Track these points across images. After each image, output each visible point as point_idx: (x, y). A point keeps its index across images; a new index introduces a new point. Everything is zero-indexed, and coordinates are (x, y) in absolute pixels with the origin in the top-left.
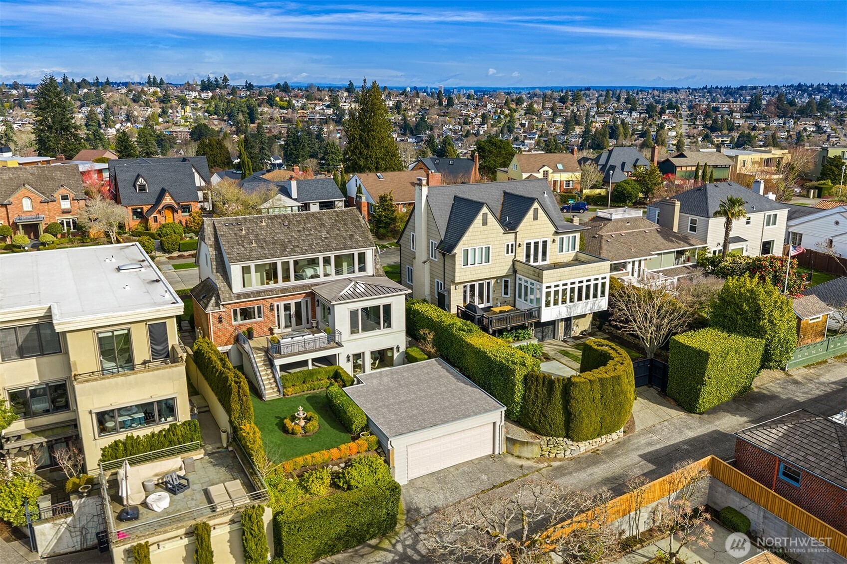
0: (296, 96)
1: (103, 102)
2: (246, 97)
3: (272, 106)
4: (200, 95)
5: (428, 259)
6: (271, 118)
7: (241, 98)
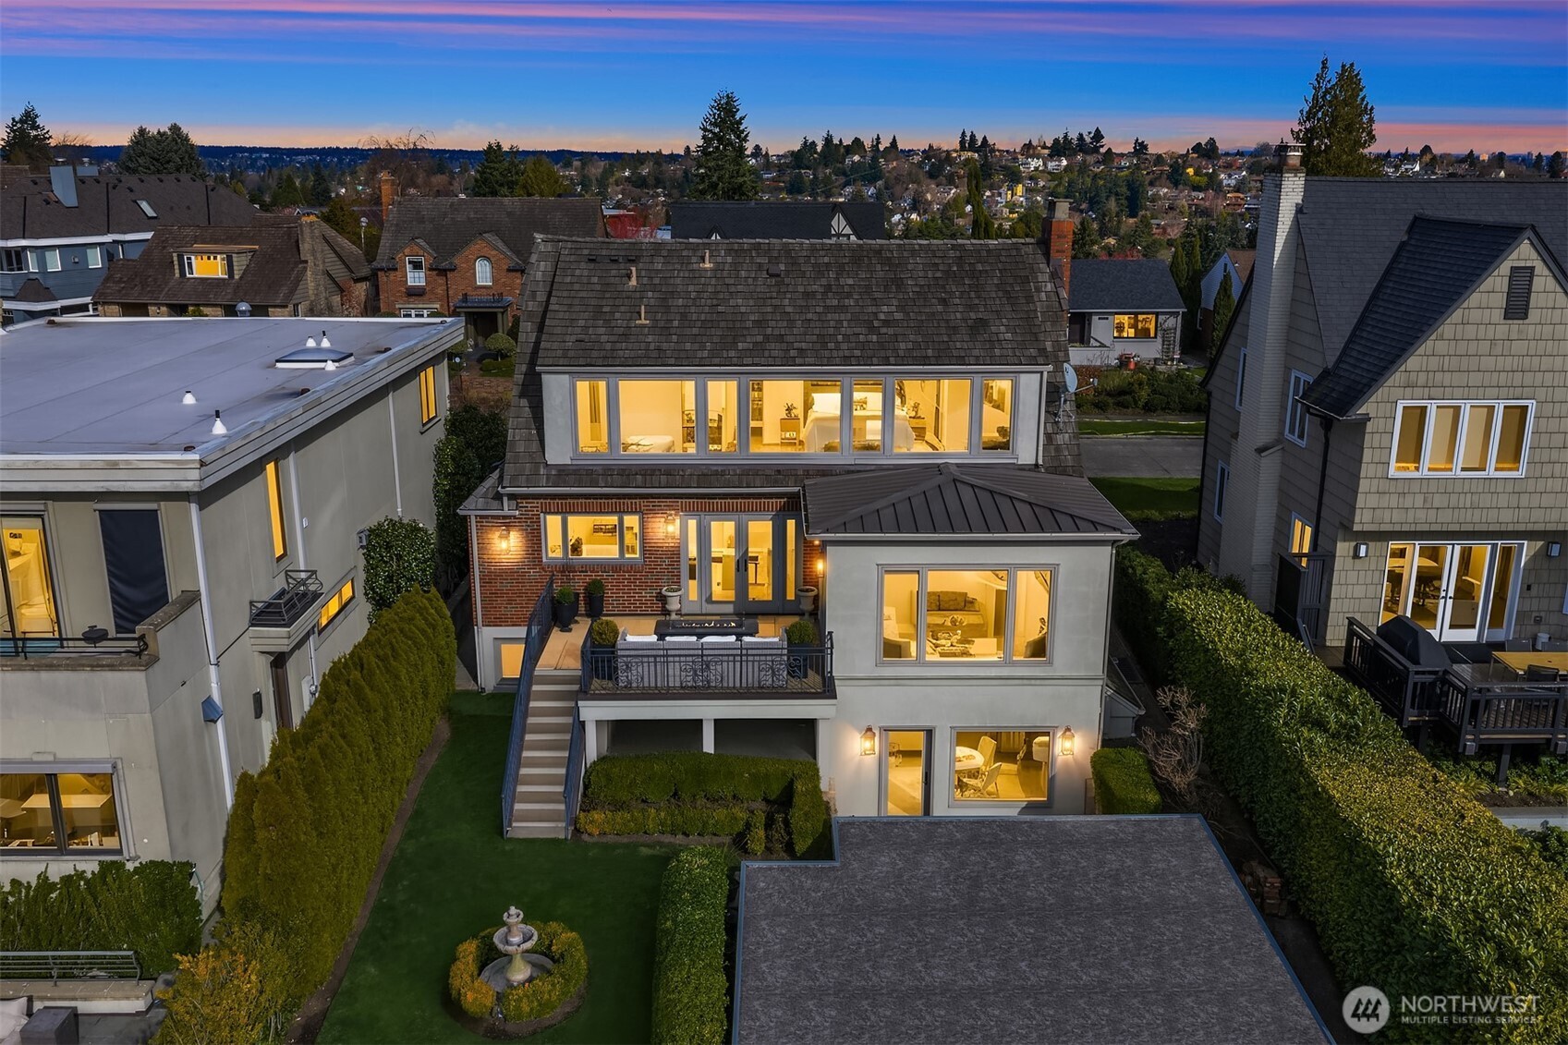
0: (1228, 166)
1: (880, 179)
2: (1128, 168)
3: (1176, 184)
4: (1045, 164)
5: (1280, 440)
6: (1171, 208)
7: (1121, 169)
